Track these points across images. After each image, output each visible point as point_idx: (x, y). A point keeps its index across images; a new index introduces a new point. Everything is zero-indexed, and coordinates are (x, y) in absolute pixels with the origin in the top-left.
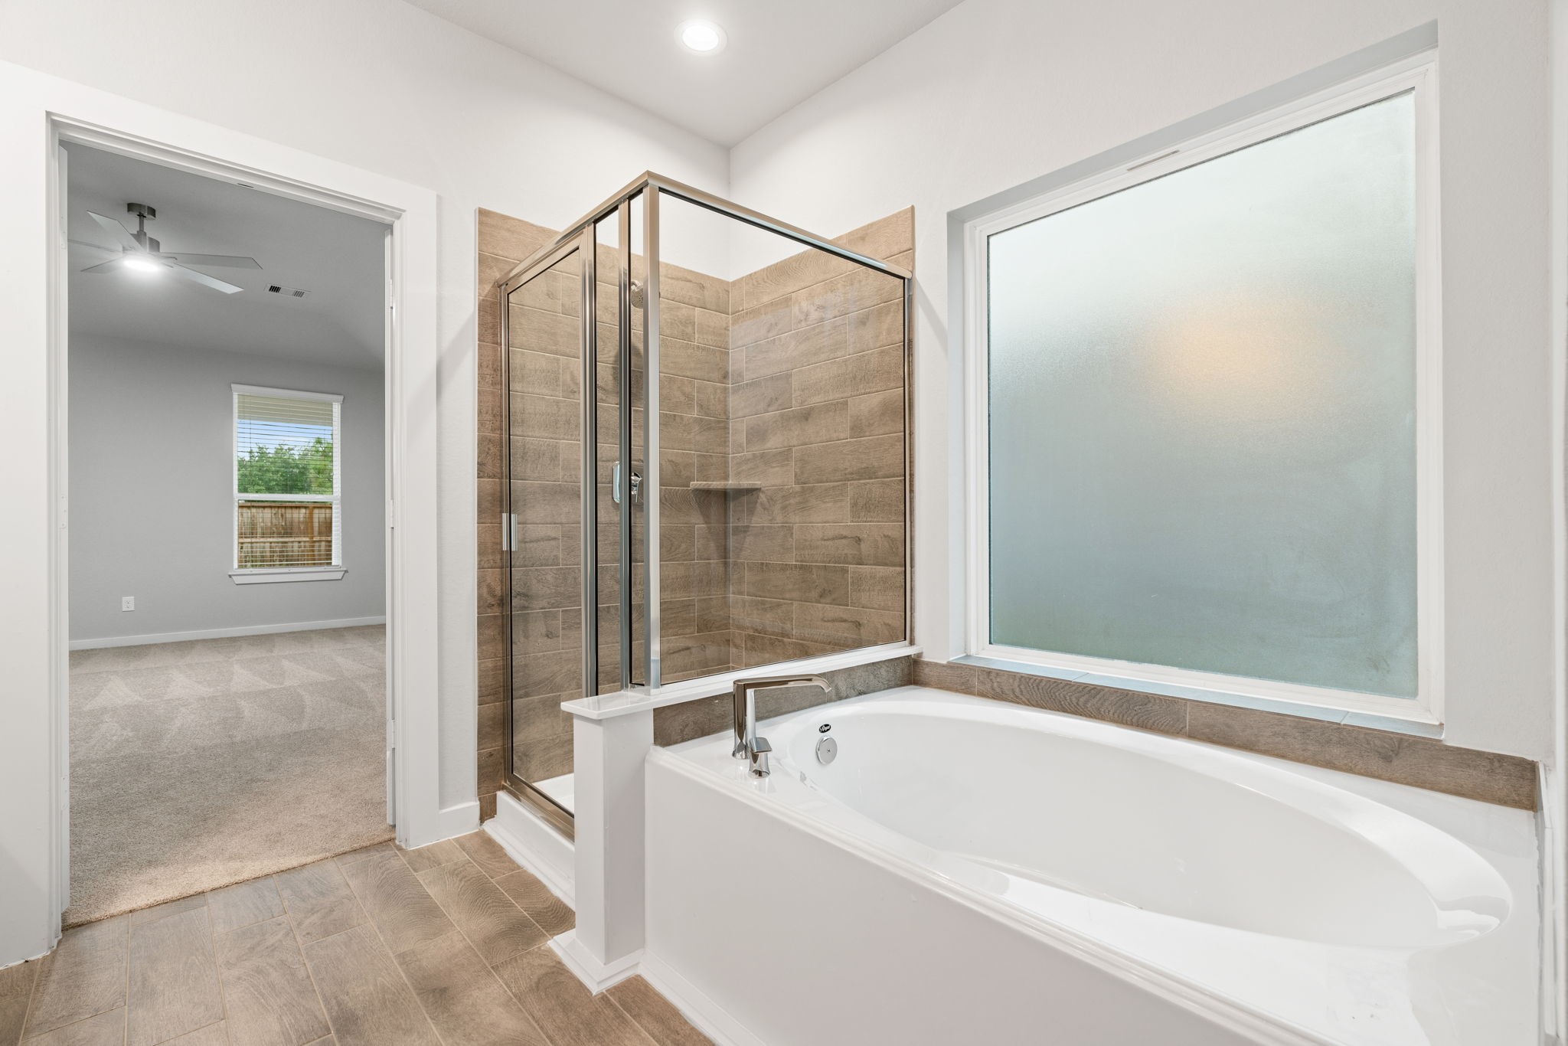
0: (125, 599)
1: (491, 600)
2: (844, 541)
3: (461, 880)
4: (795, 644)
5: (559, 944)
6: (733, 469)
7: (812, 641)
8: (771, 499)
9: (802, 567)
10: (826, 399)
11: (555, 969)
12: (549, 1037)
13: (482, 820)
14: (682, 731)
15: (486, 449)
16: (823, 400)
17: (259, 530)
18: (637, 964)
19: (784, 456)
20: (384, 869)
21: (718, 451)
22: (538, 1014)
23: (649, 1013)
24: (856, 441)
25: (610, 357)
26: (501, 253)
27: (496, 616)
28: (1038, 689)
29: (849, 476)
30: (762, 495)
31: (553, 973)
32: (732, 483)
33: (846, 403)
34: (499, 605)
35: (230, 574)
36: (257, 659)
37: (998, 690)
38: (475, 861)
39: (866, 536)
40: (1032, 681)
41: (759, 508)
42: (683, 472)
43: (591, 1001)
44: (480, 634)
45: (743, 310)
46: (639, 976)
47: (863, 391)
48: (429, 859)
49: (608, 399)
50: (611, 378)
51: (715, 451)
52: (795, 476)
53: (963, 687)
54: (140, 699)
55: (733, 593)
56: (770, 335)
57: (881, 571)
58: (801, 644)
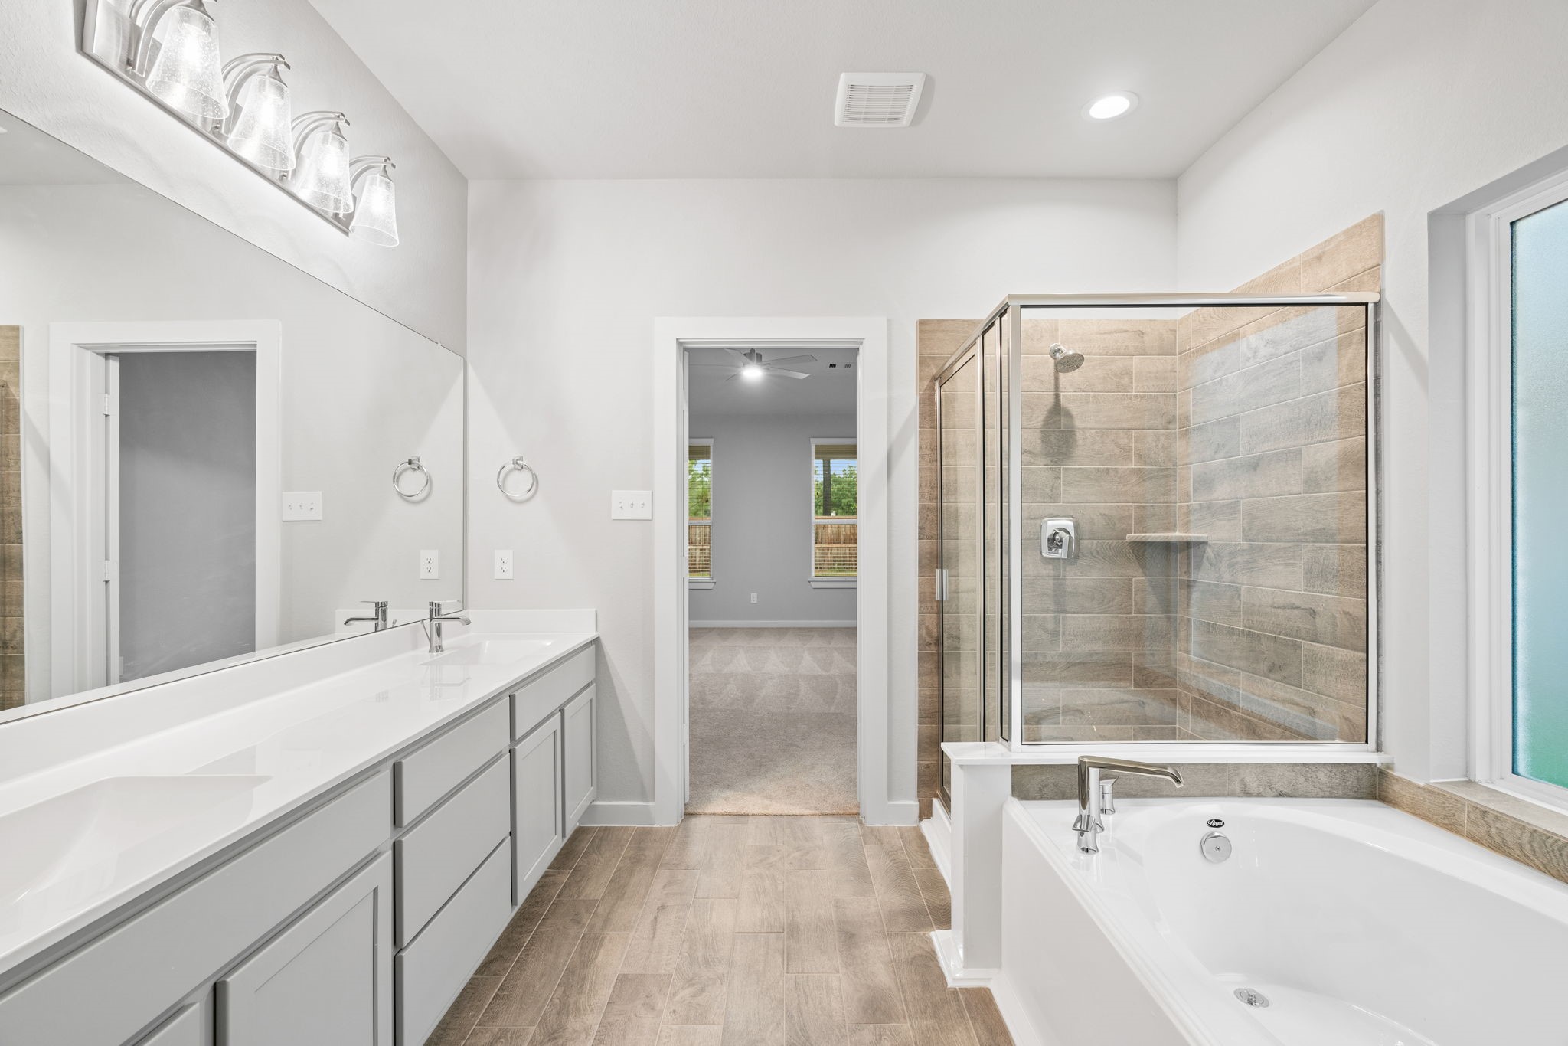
0: (752, 594)
1: (929, 640)
2: (1296, 611)
3: (891, 861)
4: (1242, 719)
5: (938, 937)
6: (1181, 519)
7: (1259, 719)
8: (1217, 555)
9: (1249, 634)
10: (1276, 447)
11: (928, 955)
12: (905, 1000)
13: (921, 818)
14: (1041, 790)
15: (926, 516)
16: (1273, 448)
17: (842, 537)
18: (989, 979)
19: (1231, 509)
20: (846, 834)
21: (1162, 501)
22: (905, 981)
23: (984, 1022)
24: (1310, 497)
25: (1038, 422)
26: (937, 351)
27: (932, 654)
28: (1561, 855)
29: (1301, 537)
30: (1208, 549)
31: (926, 957)
32: (1177, 535)
33: (1299, 452)
34: (935, 644)
35: (810, 580)
36: (820, 648)
37: (1498, 840)
38: (906, 850)
39: (1322, 609)
40: (1551, 841)
41: (1205, 562)
42: (1118, 525)
43: (945, 991)
44: (920, 667)
45: (1190, 349)
46: (989, 989)
47: (1319, 439)
48: (876, 837)
49: (1036, 462)
50: (1039, 441)
51: (1158, 501)
52: (1243, 532)
53: (1446, 822)
54: (750, 669)
55: (1180, 650)
56: (1217, 375)
57: (1341, 653)
58: (1248, 720)
